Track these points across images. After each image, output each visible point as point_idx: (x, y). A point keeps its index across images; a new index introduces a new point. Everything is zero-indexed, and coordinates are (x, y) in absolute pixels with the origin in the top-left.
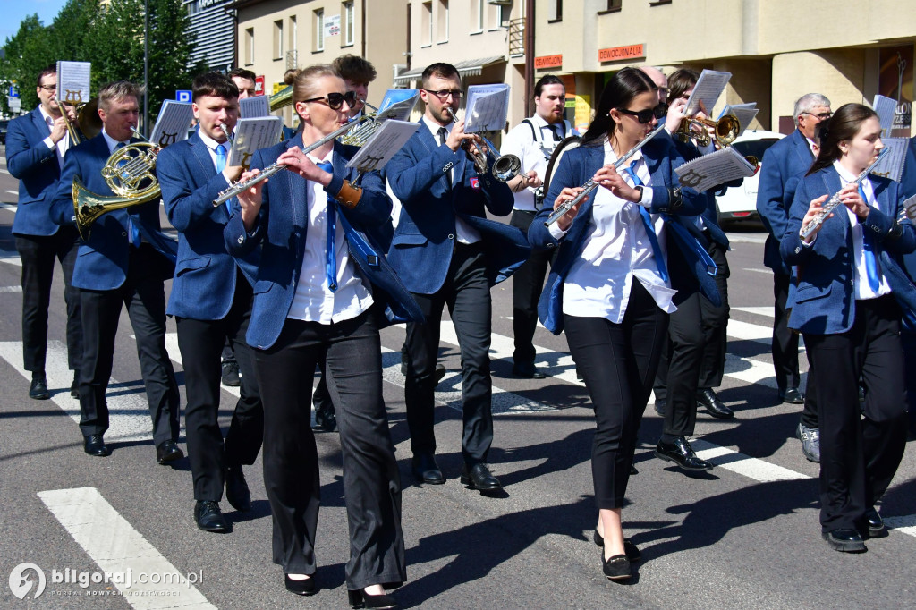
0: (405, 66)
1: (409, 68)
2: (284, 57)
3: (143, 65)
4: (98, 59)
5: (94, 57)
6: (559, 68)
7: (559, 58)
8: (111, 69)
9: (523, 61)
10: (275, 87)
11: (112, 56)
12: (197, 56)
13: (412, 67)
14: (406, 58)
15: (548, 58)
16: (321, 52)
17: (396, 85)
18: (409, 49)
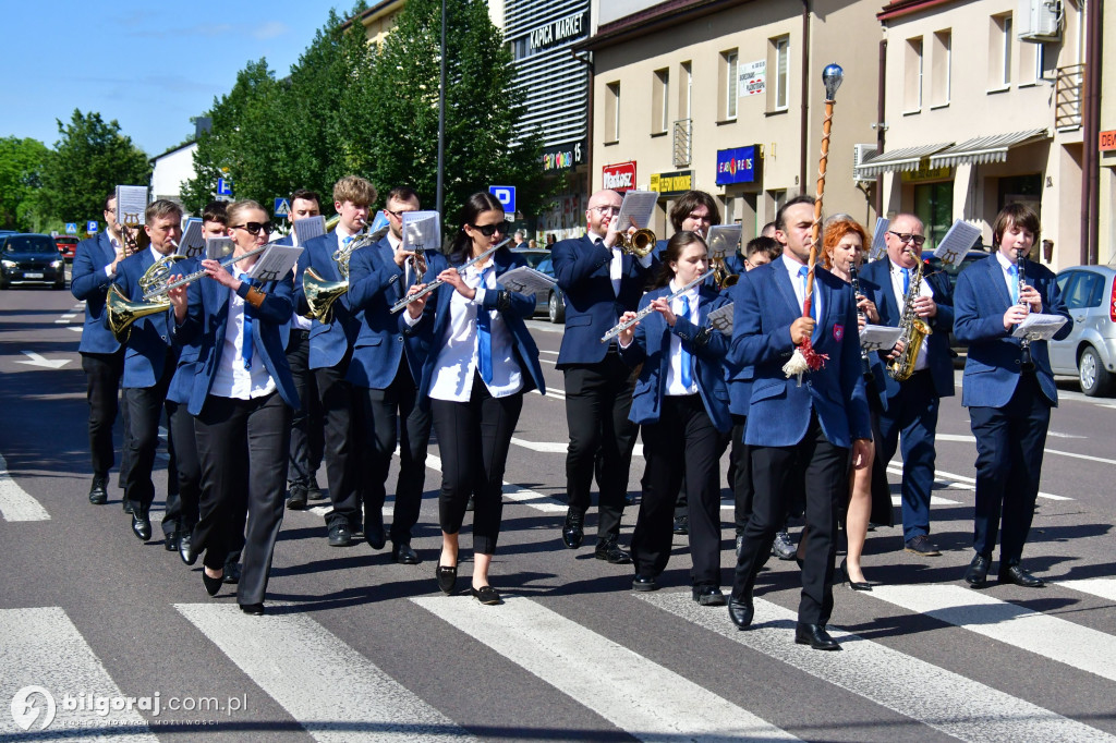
1: (881, 150)
2: (671, 129)
3: (436, 144)
4: (361, 133)
5: (357, 130)
8: (385, 149)
9: (1079, 137)
10: (654, 180)
11: (385, 128)
12: (526, 129)
13: (887, 148)
14: (876, 134)
16: (734, 121)
17: (859, 178)
18: (882, 119)
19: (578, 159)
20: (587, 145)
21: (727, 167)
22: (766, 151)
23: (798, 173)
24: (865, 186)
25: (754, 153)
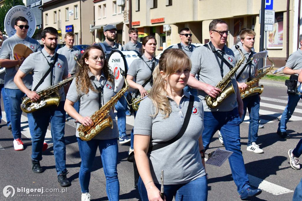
0: (93, 25)
1: (94, 25)
2: (57, 22)
6: (139, 25)
7: (139, 22)
9: (128, 23)
13: (96, 25)
14: (93, 23)
15: (136, 22)
16: (68, 21)
17: (91, 31)
18: (94, 20)
19: (41, 28)
20: (42, 25)
21: (67, 29)
22: (74, 26)
23: (80, 30)
24: (92, 32)
25: (72, 26)
